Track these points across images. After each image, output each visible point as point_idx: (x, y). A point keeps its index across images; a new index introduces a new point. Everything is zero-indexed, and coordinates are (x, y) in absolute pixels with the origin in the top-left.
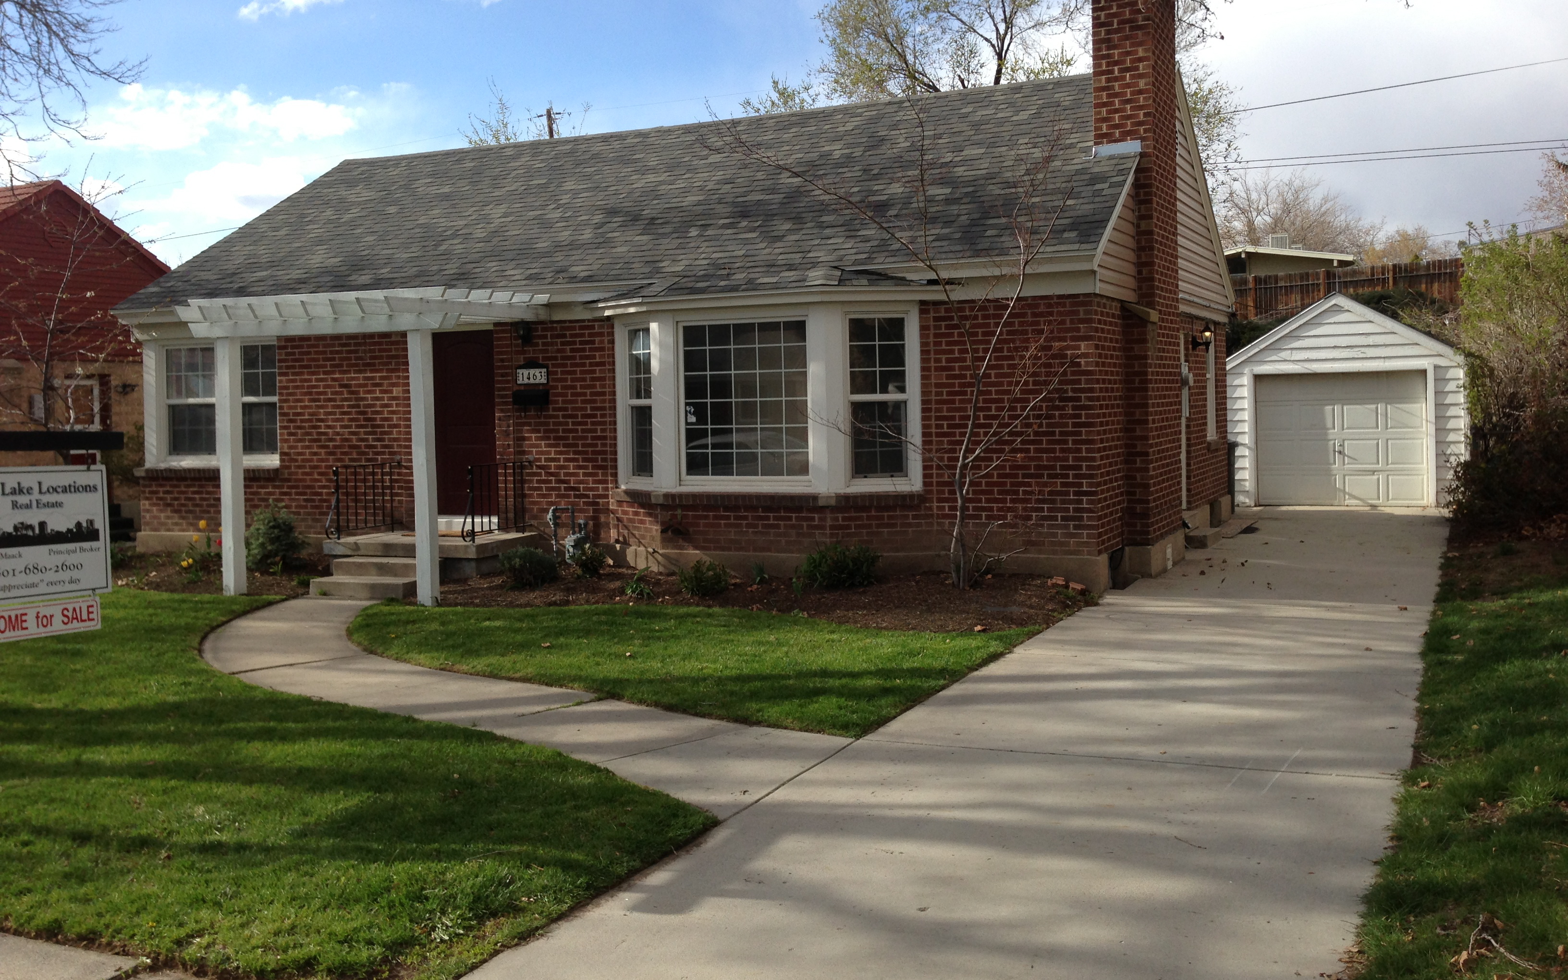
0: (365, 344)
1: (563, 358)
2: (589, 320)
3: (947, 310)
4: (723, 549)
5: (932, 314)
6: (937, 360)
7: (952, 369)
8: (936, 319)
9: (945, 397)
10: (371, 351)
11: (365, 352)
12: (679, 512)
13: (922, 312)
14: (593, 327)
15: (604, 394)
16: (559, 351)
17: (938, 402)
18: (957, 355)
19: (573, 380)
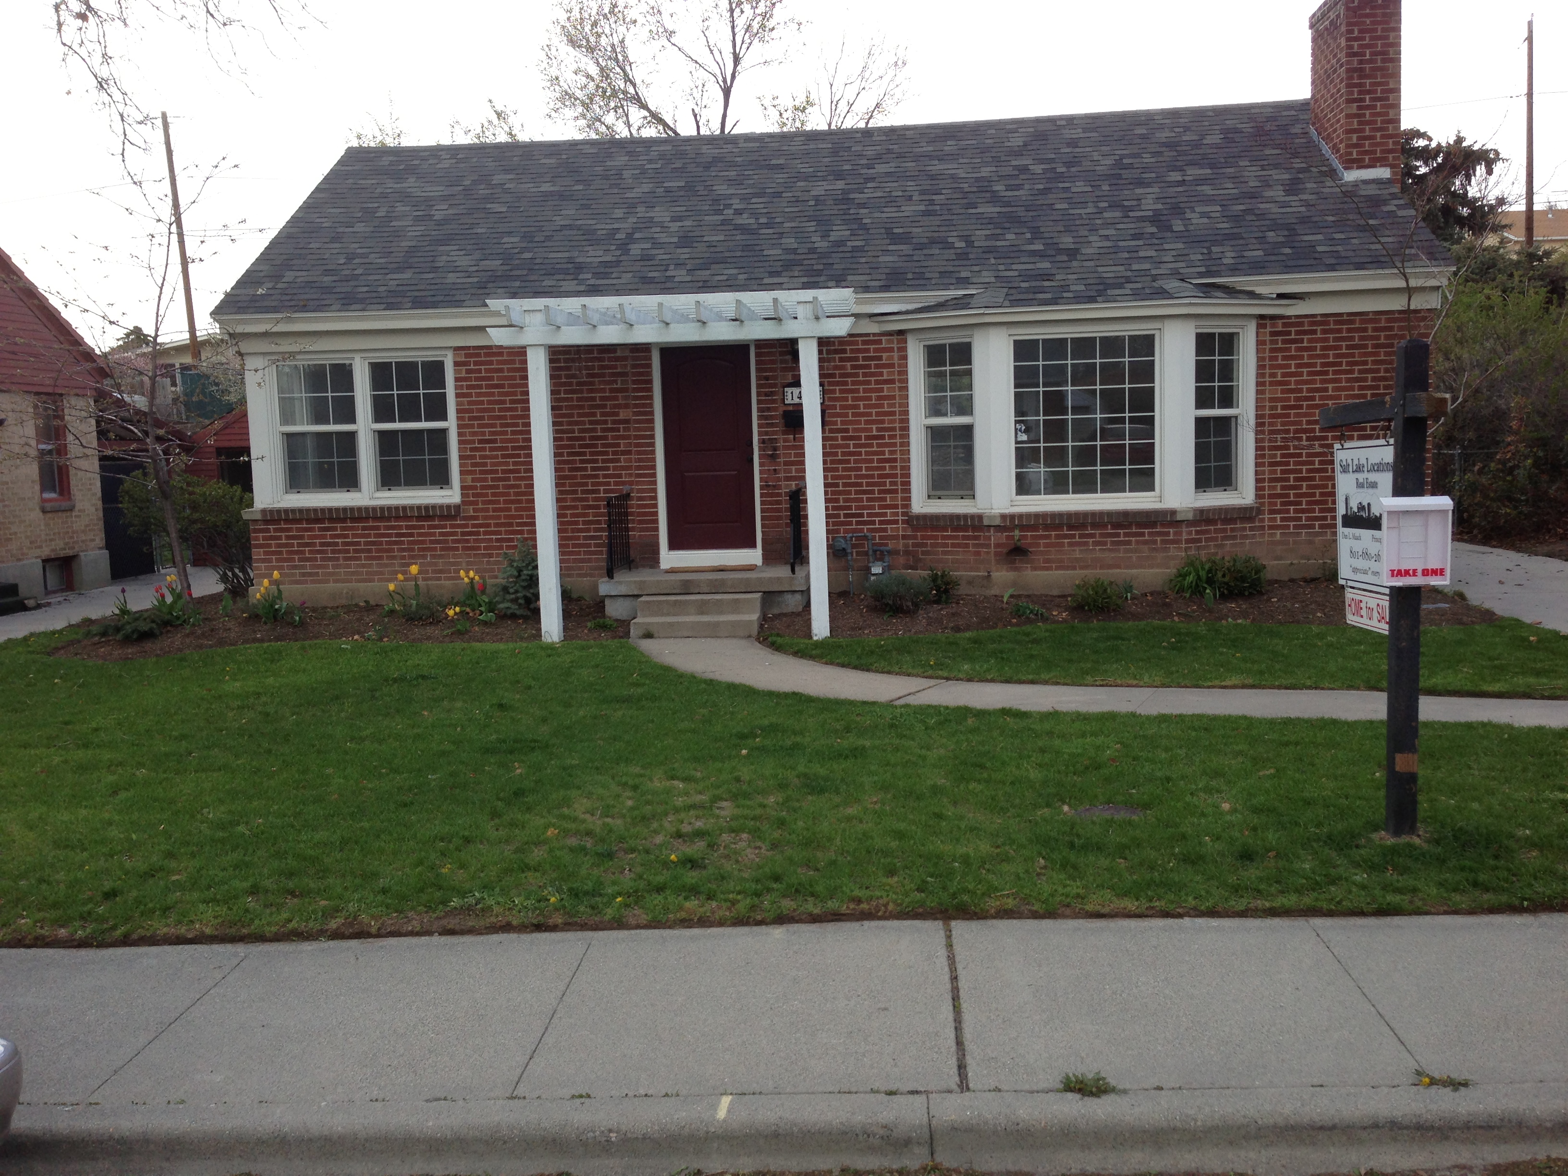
0: (579, 360)
1: (842, 375)
2: (874, 335)
3: (1285, 325)
4: (1067, 568)
5: (1268, 329)
6: (1273, 375)
7: (1288, 383)
8: (1273, 334)
9: (1279, 411)
10: (587, 368)
11: (580, 369)
12: (1017, 533)
13: (1259, 326)
14: (880, 342)
15: (893, 413)
16: (836, 368)
17: (1272, 416)
18: (1293, 370)
19: (855, 399)
